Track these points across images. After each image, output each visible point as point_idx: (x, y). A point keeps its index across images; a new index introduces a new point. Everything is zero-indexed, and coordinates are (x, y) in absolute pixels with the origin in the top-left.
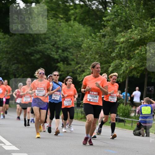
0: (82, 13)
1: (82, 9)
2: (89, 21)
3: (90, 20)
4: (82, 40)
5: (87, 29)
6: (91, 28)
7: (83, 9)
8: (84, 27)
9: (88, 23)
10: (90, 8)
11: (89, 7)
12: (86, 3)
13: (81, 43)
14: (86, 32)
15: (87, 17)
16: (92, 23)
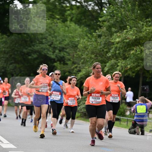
0: (78, 14)
1: (78, 10)
2: (85, 22)
3: (86, 20)
4: (79, 41)
5: (83, 29)
6: (87, 29)
7: (80, 10)
8: (80, 28)
9: (84, 24)
10: (86, 9)
11: (85, 7)
12: (82, 4)
13: (77, 43)
14: (82, 33)
15: (83, 18)
16: (88, 23)
